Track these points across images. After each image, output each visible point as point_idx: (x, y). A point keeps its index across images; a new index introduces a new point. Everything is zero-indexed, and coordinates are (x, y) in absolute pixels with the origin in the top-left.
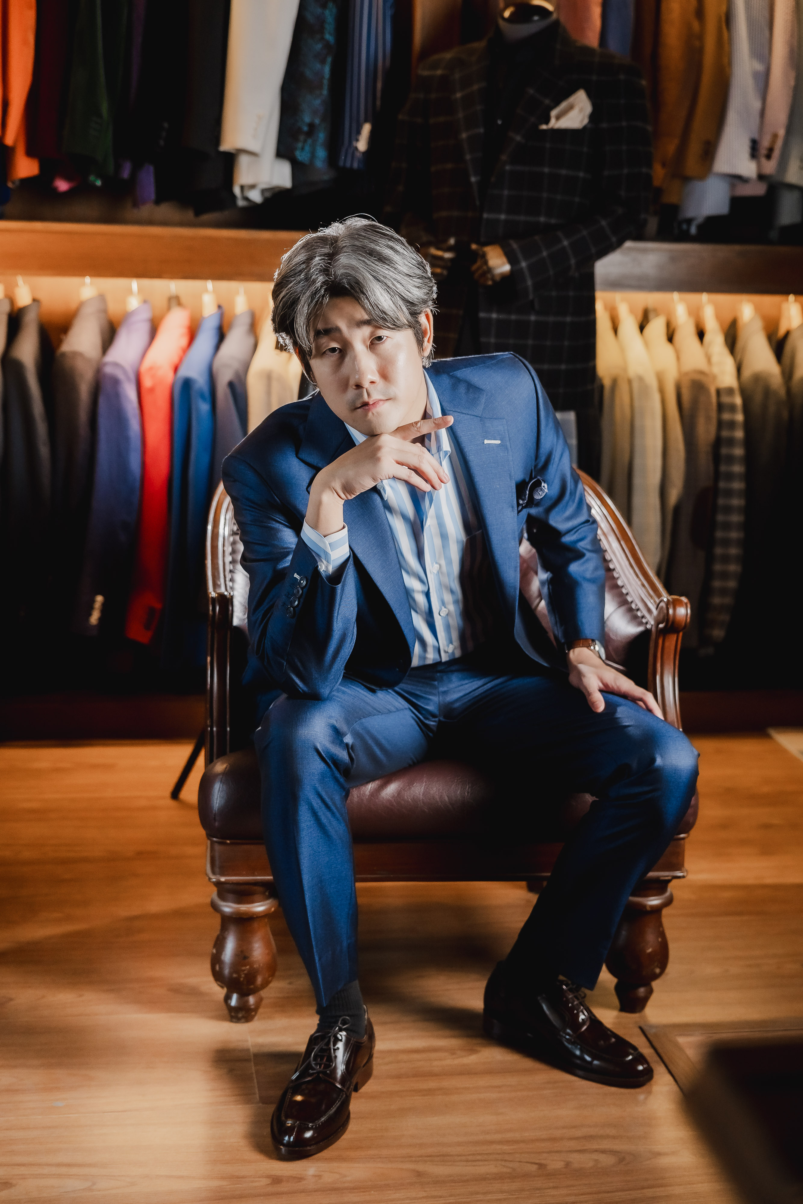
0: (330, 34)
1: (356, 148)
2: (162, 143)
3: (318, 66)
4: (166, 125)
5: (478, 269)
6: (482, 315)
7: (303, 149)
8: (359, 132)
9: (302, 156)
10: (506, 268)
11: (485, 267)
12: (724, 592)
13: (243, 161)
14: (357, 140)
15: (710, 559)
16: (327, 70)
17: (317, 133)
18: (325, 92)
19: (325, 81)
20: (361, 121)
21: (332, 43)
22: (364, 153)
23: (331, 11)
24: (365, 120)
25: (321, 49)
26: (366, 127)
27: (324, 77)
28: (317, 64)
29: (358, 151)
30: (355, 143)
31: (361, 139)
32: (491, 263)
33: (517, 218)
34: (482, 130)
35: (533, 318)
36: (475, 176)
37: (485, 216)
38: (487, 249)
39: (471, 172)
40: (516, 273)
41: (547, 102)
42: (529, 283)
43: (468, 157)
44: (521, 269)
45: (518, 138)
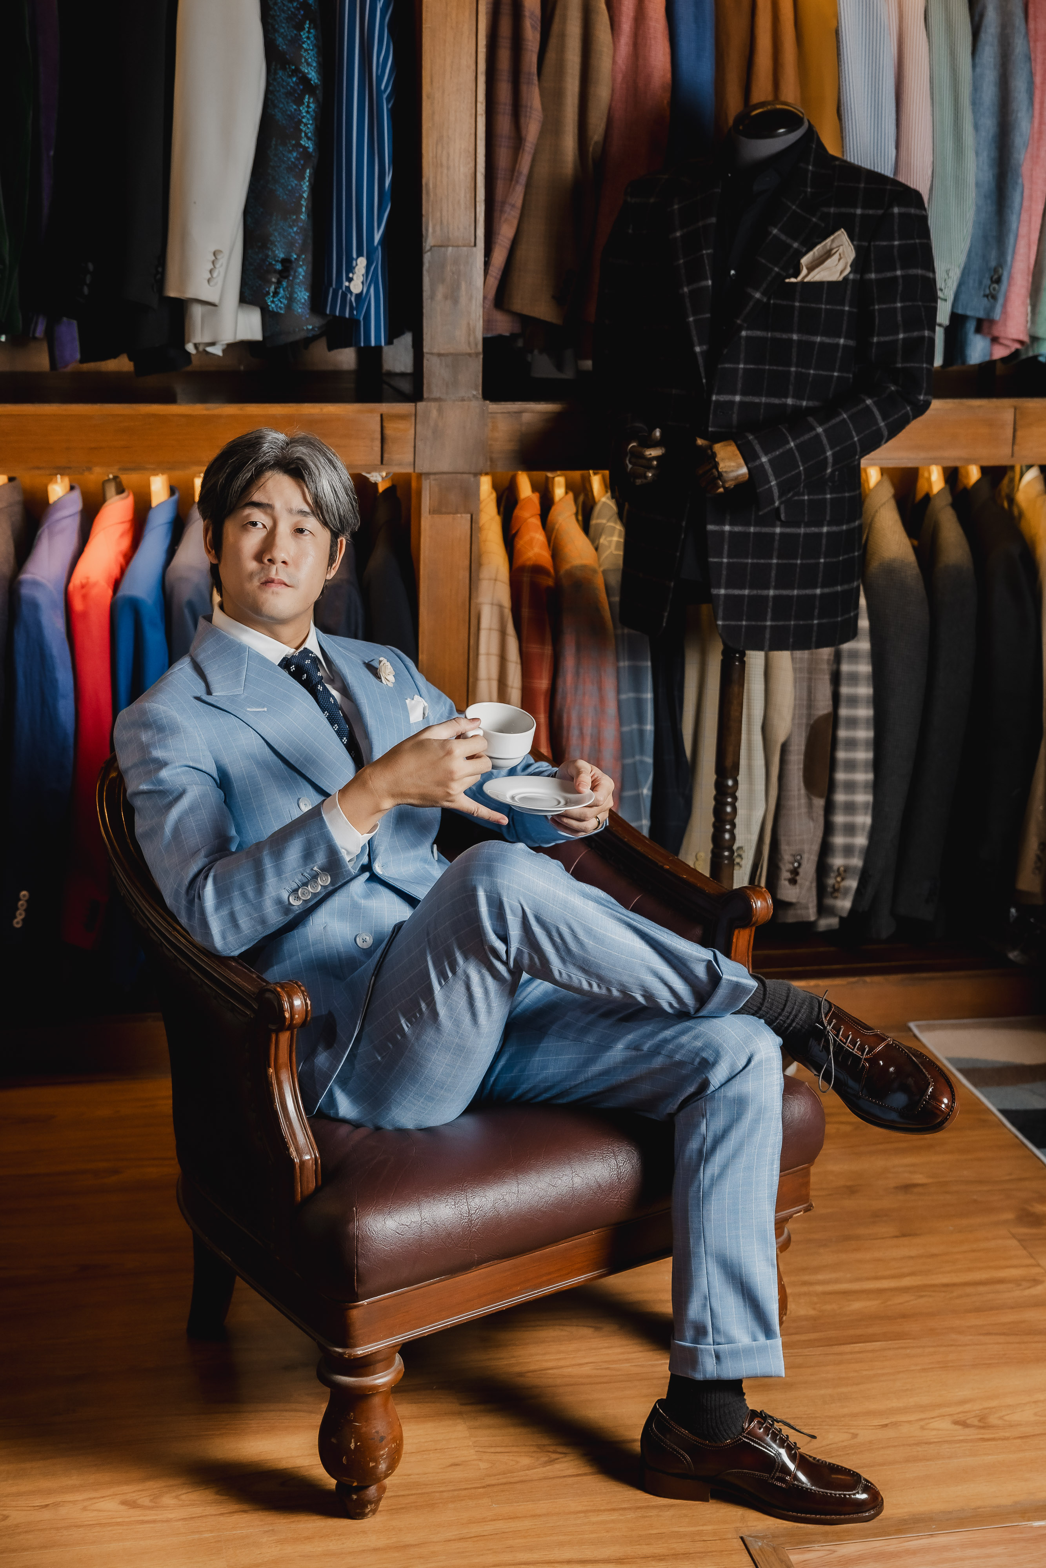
0: (309, 139)
1: (348, 288)
2: (86, 290)
3: (294, 182)
4: (91, 266)
5: (706, 473)
6: (710, 527)
7: (276, 293)
8: (351, 269)
9: (276, 304)
10: (742, 470)
11: (714, 471)
12: (848, 850)
13: (197, 311)
14: (350, 280)
15: (829, 808)
16: (306, 185)
17: (296, 271)
18: (303, 217)
19: (303, 202)
20: (355, 255)
21: (311, 150)
22: (359, 296)
23: (308, 107)
24: (359, 254)
25: (296, 159)
26: (362, 262)
27: (301, 197)
28: (292, 179)
29: (351, 293)
30: (347, 284)
31: (355, 278)
32: (722, 466)
33: (757, 400)
34: (710, 282)
35: (778, 530)
36: (700, 344)
37: (714, 398)
38: (717, 447)
39: (695, 339)
40: (756, 472)
41: (796, 245)
42: (773, 483)
43: (691, 319)
44: (761, 465)
45: (758, 295)
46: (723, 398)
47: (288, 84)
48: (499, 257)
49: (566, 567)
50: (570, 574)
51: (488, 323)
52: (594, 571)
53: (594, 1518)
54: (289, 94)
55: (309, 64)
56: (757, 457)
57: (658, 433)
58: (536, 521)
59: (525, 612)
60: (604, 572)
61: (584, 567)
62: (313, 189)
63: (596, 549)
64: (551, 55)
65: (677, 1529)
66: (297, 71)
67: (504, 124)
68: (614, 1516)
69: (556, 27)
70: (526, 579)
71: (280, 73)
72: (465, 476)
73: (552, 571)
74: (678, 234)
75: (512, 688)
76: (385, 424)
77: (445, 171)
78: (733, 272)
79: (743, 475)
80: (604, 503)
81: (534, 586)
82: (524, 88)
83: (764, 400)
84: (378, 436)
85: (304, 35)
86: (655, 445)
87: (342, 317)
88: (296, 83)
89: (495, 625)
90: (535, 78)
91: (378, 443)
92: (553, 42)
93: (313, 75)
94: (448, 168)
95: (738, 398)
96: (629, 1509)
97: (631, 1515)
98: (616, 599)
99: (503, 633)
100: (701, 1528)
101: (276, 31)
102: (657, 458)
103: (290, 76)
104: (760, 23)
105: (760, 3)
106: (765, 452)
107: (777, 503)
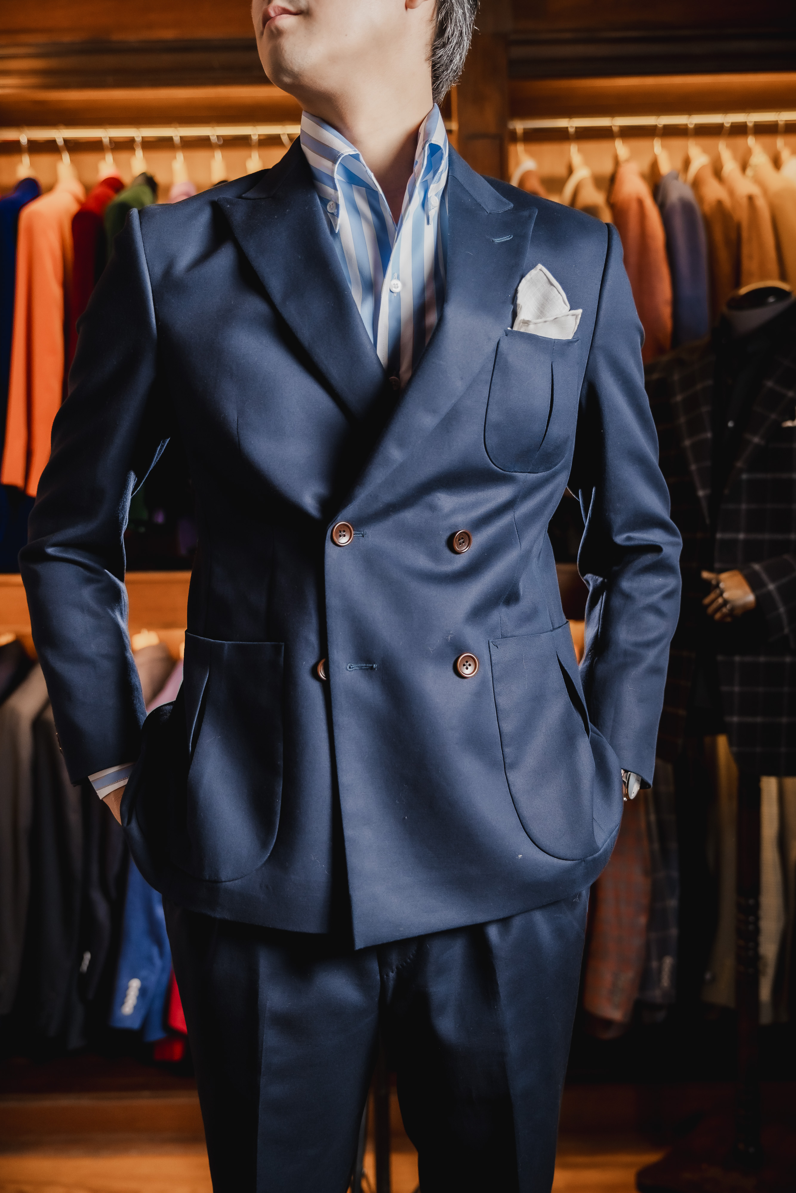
5: (711, 602)
6: (721, 659)
11: (721, 600)
32: (728, 595)
33: (760, 537)
34: (709, 435)
35: (788, 660)
36: (703, 489)
37: (719, 536)
38: (724, 576)
39: (698, 484)
40: (763, 599)
41: (791, 394)
42: (782, 610)
43: (693, 467)
44: (769, 593)
45: (756, 440)
46: (728, 536)
56: (763, 585)
79: (750, 602)
83: (767, 536)
95: (741, 536)
104: (745, 251)
105: (745, 234)
106: (773, 580)
107: (786, 631)
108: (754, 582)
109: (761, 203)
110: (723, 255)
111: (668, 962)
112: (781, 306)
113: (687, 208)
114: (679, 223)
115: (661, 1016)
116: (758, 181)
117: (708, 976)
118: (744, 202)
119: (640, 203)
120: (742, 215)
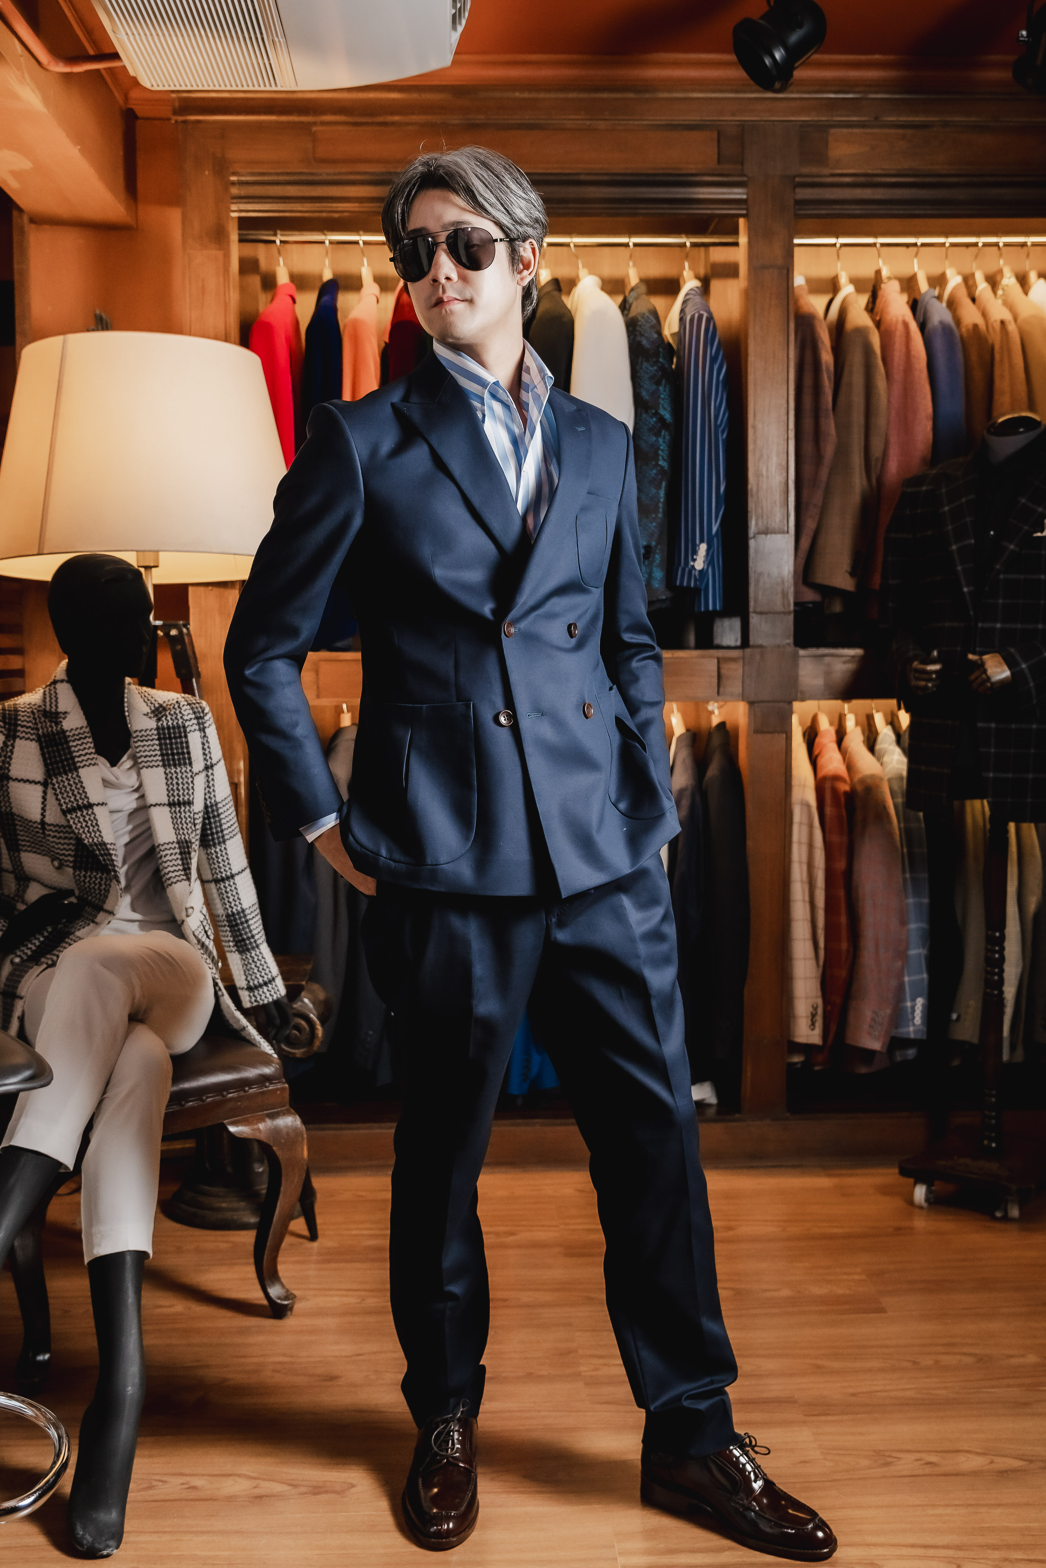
0: (664, 460)
1: (693, 567)
3: (654, 491)
5: (977, 678)
6: (980, 725)
8: (695, 552)
10: (1006, 673)
11: (984, 676)
14: (694, 560)
16: (662, 493)
17: (654, 557)
18: (660, 515)
19: (660, 505)
20: (698, 542)
21: (666, 468)
22: (701, 571)
23: (664, 438)
24: (702, 541)
25: (656, 474)
26: (703, 548)
27: (659, 501)
28: (652, 489)
29: (695, 569)
30: (692, 563)
31: (698, 559)
32: (989, 672)
33: (1013, 626)
34: (973, 541)
35: (1034, 726)
36: (968, 586)
37: (980, 625)
38: (985, 657)
39: (963, 582)
40: (1016, 675)
41: (1040, 510)
42: (1032, 684)
43: (959, 568)
44: (1022, 670)
45: (1012, 547)
46: (988, 625)
47: (650, 423)
48: (805, 543)
49: (857, 777)
50: (862, 781)
51: (797, 593)
52: (881, 779)
53: (931, 1512)
54: (650, 430)
55: (665, 409)
56: (1018, 664)
57: (935, 653)
58: (834, 746)
59: (829, 810)
60: (889, 780)
61: (873, 776)
62: (668, 495)
63: (882, 764)
64: (842, 398)
65: (1006, 1524)
66: (657, 414)
67: (808, 447)
68: (949, 1511)
69: (845, 380)
70: (828, 786)
71: (644, 415)
72: (781, 704)
73: (848, 779)
74: (946, 509)
75: (818, 868)
76: (721, 666)
77: (765, 479)
78: (992, 533)
79: (1006, 678)
80: (886, 733)
81: (834, 791)
82: (823, 421)
83: (1019, 626)
84: (715, 674)
85: (661, 388)
86: (934, 662)
87: (689, 587)
88: (656, 422)
89: (805, 820)
90: (831, 413)
91: (715, 680)
92: (843, 389)
93: (667, 416)
94: (767, 478)
95: (998, 625)
96: (962, 1505)
97: (963, 1511)
98: (900, 800)
99: (811, 826)
100: (1028, 1524)
101: (641, 387)
102: (935, 672)
103: (652, 418)
104: (997, 372)
105: (997, 357)
106: (1025, 661)
107: (1035, 702)
108: (1010, 663)
109: (1012, 327)
110: (978, 375)
111: (920, 1002)
112: (1032, 435)
113: (946, 329)
114: (939, 344)
115: (911, 1053)
116: (1008, 304)
117: (954, 1016)
118: (997, 326)
119: (906, 325)
120: (995, 338)
